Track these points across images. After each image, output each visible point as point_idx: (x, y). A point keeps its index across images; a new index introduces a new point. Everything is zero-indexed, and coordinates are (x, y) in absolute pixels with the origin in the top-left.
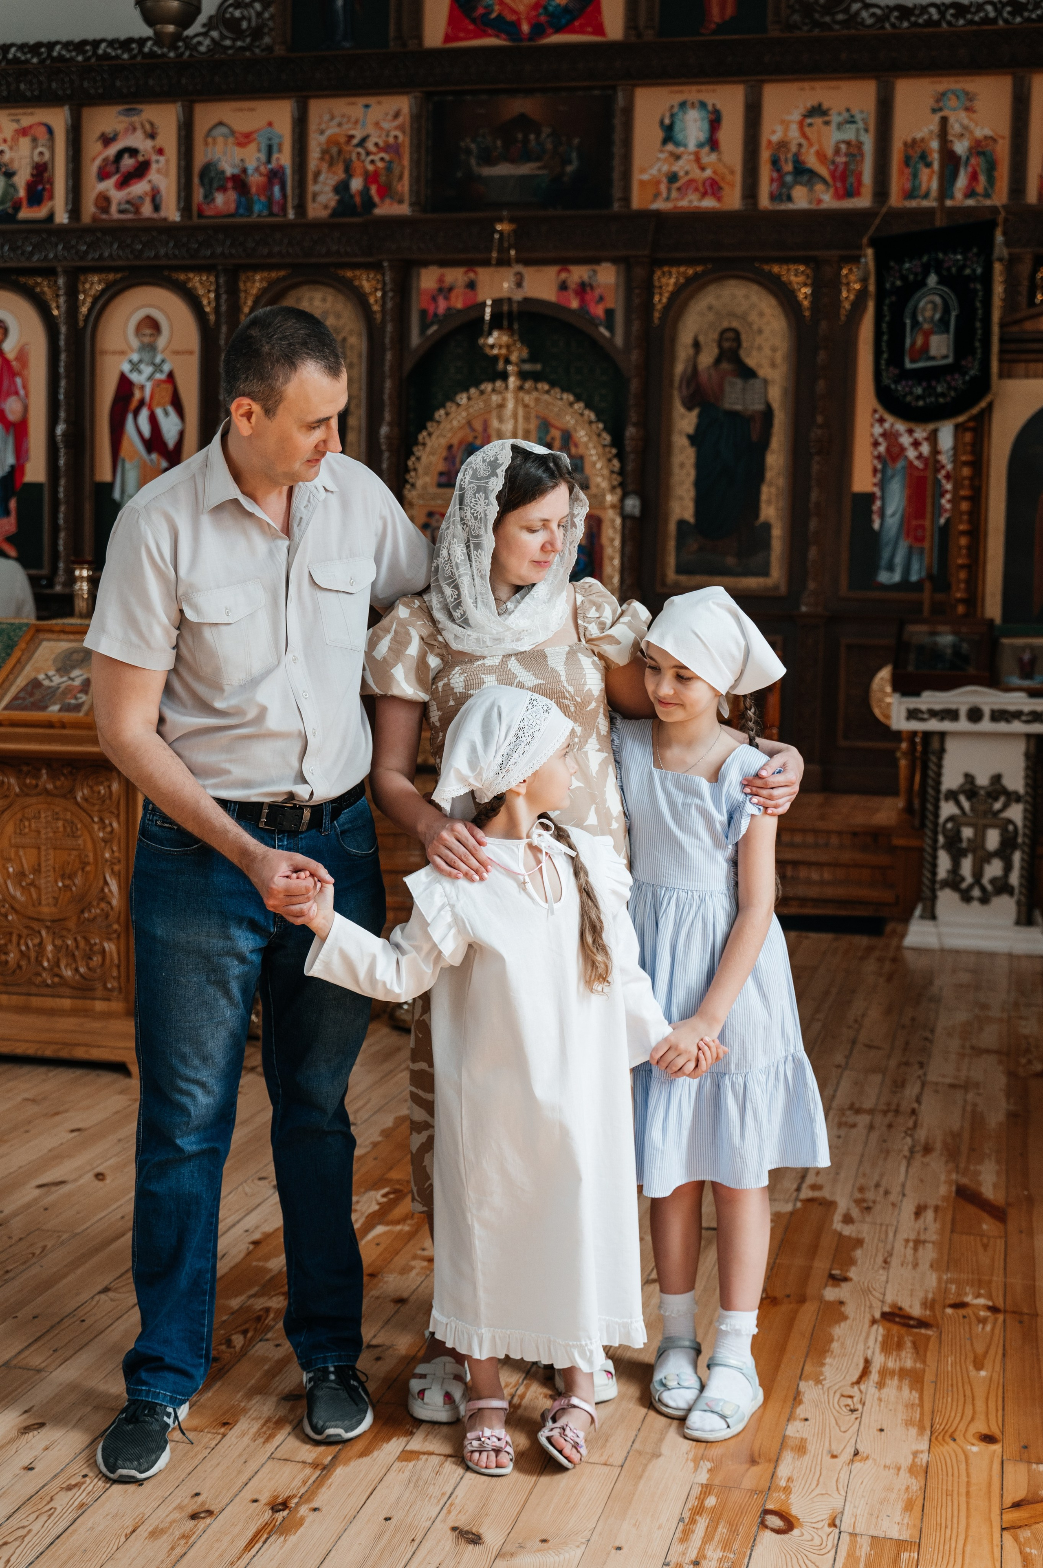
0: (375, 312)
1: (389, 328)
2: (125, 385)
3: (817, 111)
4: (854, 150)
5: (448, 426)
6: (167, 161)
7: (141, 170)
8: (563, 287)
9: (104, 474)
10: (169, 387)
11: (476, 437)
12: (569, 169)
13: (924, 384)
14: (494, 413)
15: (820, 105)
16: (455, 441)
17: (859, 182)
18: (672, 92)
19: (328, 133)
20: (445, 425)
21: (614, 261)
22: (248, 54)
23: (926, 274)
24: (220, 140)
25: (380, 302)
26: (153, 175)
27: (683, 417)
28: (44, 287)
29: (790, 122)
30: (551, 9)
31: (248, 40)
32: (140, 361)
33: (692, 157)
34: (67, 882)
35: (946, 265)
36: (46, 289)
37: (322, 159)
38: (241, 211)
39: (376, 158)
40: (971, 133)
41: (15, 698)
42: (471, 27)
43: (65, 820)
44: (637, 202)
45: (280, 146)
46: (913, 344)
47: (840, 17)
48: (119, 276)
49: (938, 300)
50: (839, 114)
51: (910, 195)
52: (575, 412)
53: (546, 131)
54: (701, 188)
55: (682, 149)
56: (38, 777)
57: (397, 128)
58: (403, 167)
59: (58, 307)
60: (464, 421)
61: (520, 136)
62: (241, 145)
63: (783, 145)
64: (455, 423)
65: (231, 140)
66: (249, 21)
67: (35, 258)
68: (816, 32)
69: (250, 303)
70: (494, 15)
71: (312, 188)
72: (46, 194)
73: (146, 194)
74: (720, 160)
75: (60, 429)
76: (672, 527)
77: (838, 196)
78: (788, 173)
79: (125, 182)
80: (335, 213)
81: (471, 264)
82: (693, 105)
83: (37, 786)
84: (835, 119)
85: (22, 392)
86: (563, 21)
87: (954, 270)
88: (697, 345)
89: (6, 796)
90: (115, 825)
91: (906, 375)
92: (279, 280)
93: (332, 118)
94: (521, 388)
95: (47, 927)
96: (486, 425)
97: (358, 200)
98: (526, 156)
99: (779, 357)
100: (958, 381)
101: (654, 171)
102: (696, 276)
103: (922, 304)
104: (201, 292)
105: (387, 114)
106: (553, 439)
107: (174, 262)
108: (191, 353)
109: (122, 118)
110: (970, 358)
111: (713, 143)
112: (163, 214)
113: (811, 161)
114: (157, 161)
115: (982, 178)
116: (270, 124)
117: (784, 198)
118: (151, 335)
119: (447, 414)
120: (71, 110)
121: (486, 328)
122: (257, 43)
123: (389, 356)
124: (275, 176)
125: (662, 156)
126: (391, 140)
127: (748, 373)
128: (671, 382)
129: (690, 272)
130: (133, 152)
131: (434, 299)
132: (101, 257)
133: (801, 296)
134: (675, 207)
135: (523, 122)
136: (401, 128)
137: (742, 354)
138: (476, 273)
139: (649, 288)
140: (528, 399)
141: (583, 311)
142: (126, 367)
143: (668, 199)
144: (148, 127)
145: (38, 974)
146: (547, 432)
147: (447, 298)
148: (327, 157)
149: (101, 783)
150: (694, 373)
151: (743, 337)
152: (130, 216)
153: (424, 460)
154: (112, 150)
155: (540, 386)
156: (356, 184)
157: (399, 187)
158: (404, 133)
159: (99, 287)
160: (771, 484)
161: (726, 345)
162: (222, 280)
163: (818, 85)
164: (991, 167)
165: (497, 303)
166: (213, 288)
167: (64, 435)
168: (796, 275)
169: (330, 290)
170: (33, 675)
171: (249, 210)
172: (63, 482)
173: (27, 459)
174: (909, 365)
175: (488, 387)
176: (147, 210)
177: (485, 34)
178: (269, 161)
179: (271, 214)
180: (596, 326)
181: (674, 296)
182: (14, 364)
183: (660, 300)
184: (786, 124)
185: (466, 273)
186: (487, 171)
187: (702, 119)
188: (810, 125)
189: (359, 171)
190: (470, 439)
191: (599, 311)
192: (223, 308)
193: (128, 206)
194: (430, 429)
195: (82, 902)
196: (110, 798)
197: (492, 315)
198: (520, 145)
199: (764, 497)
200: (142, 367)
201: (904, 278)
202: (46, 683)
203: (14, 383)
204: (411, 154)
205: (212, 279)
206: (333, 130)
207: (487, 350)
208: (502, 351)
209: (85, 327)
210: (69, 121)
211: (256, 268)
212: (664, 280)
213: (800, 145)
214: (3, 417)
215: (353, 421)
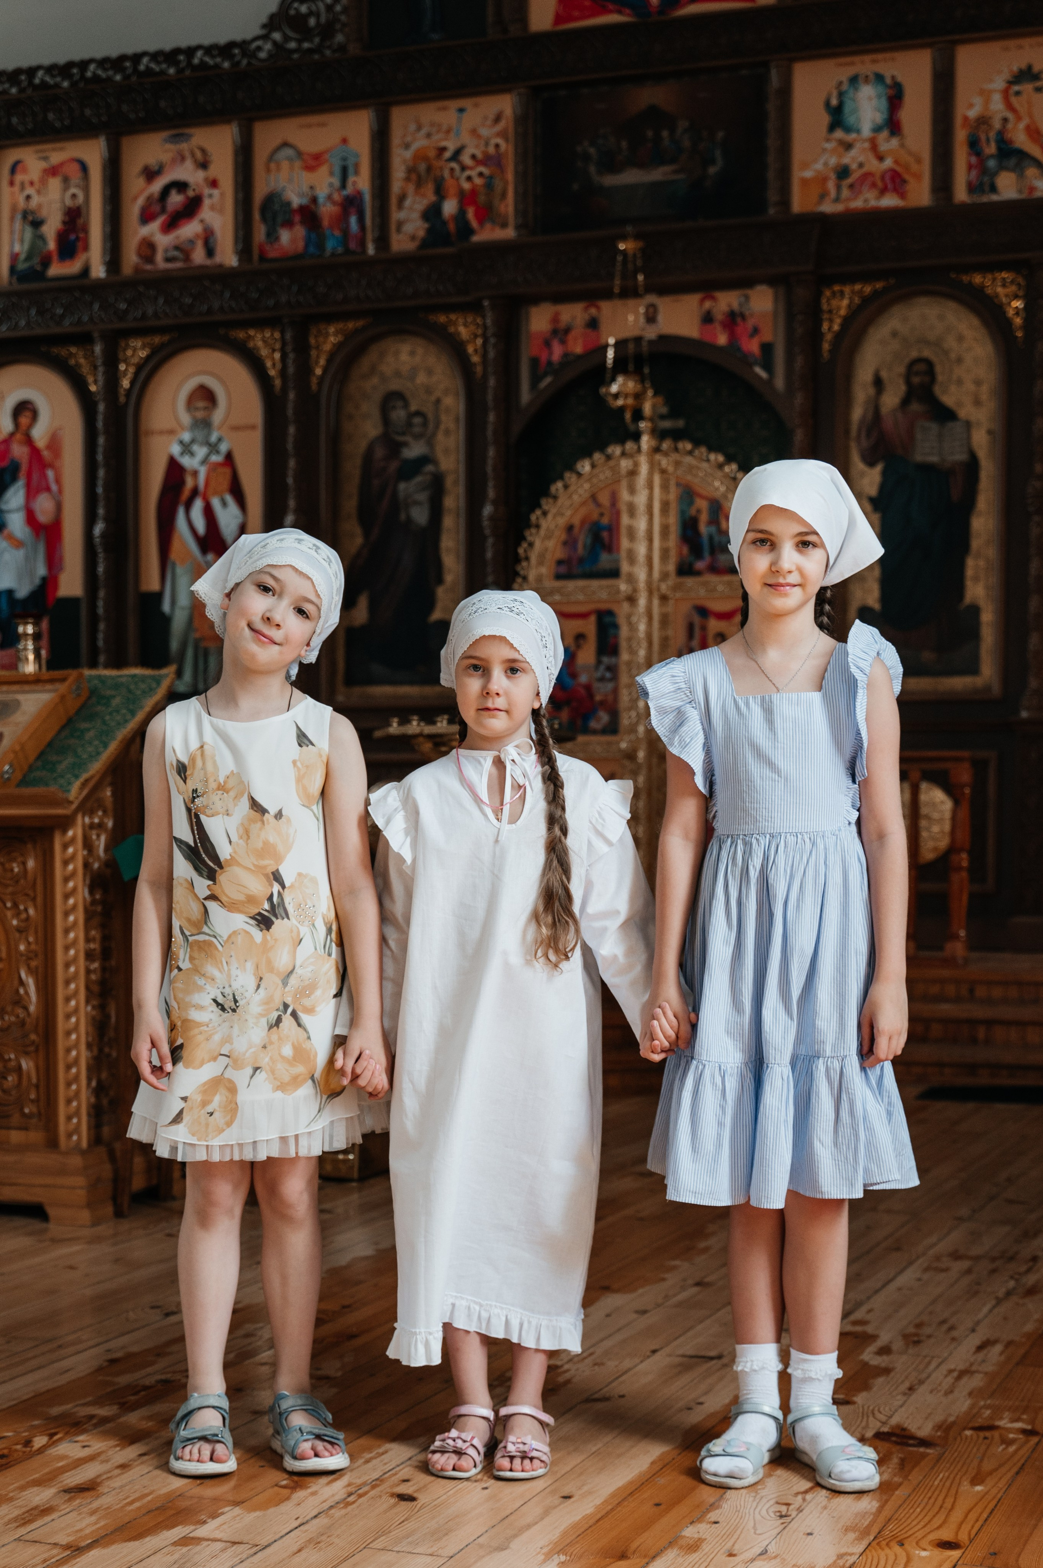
0: (475, 364)
1: (492, 382)
2: (175, 470)
3: (1026, 75)
5: (568, 503)
6: (222, 195)
7: (192, 207)
8: (708, 319)
9: (151, 582)
10: (227, 471)
11: (602, 515)
12: (712, 170)
14: (624, 483)
15: (1030, 67)
16: (576, 521)
18: (841, 65)
19: (415, 146)
20: (563, 500)
21: (771, 281)
22: (316, 57)
24: (285, 165)
25: (480, 352)
26: (206, 213)
27: (863, 474)
28: (78, 357)
29: (991, 92)
31: (317, 40)
32: (193, 441)
33: (867, 145)
36: (82, 361)
37: (407, 179)
38: (311, 250)
39: (473, 173)
42: (588, 2)
44: (798, 204)
45: (357, 166)
48: (166, 338)
52: (726, 476)
53: (682, 125)
54: (880, 184)
55: (853, 136)
57: (498, 134)
58: (506, 183)
59: (95, 382)
60: (587, 495)
61: (650, 134)
62: (310, 168)
63: (983, 121)
64: (575, 497)
65: (298, 164)
66: (318, 15)
67: (67, 322)
69: (322, 362)
71: (396, 215)
72: (80, 244)
73: (197, 236)
74: (902, 145)
75: (98, 529)
78: (992, 156)
79: (172, 224)
80: (423, 244)
81: (590, 297)
82: (867, 80)
85: (54, 487)
88: (878, 383)
90: (31, 911)
92: (358, 332)
93: (419, 128)
94: (657, 450)
96: (614, 499)
97: (452, 227)
98: (658, 158)
99: (985, 392)
101: (819, 166)
102: (876, 294)
104: (264, 352)
105: (485, 118)
106: (699, 511)
107: (231, 317)
108: (253, 427)
109: (169, 146)
111: (893, 126)
112: (218, 259)
113: (1020, 139)
114: (210, 196)
116: (345, 141)
117: (987, 188)
118: (206, 408)
119: (566, 487)
120: (108, 140)
121: (608, 376)
122: (328, 43)
123: (492, 417)
124: (352, 203)
125: (828, 146)
126: (491, 150)
127: (946, 415)
128: (847, 432)
129: (868, 289)
130: (181, 186)
131: (547, 344)
132: (144, 316)
133: (1011, 313)
134: (847, 209)
135: (654, 115)
136: (503, 134)
137: (937, 390)
138: (598, 308)
139: (815, 314)
140: (664, 462)
141: (733, 347)
142: (176, 450)
143: (837, 200)
144: (199, 155)
146: (691, 503)
147: (563, 342)
148: (414, 177)
149: (14, 860)
150: (875, 418)
151: (938, 369)
152: (178, 265)
153: (538, 544)
154: (157, 186)
155: (680, 445)
156: (449, 207)
157: (502, 209)
158: (507, 140)
159: (143, 354)
160: (980, 553)
161: (916, 380)
162: (288, 336)
163: (1026, 42)
165: (622, 343)
166: (278, 346)
167: (103, 535)
168: (1004, 286)
169: (421, 341)
171: (321, 246)
172: (102, 594)
173: (61, 569)
175: (615, 450)
176: (199, 256)
177: (606, 11)
178: (343, 186)
179: (347, 251)
180: (751, 365)
181: (847, 321)
182: (46, 454)
183: (831, 327)
184: (986, 95)
185: (586, 309)
186: (610, 180)
187: (879, 97)
188: (1018, 93)
189: (453, 191)
191: (753, 347)
192: (291, 370)
193: (176, 253)
194: (545, 507)
196: (25, 876)
197: (616, 359)
198: (650, 145)
199: (969, 572)
200: (195, 448)
203: (44, 476)
204: (516, 165)
205: (277, 335)
206: (420, 143)
207: (610, 400)
208: (630, 401)
209: (127, 403)
210: (106, 154)
211: (329, 318)
212: (834, 303)
213: (1005, 120)
214: (31, 518)
215: (449, 502)
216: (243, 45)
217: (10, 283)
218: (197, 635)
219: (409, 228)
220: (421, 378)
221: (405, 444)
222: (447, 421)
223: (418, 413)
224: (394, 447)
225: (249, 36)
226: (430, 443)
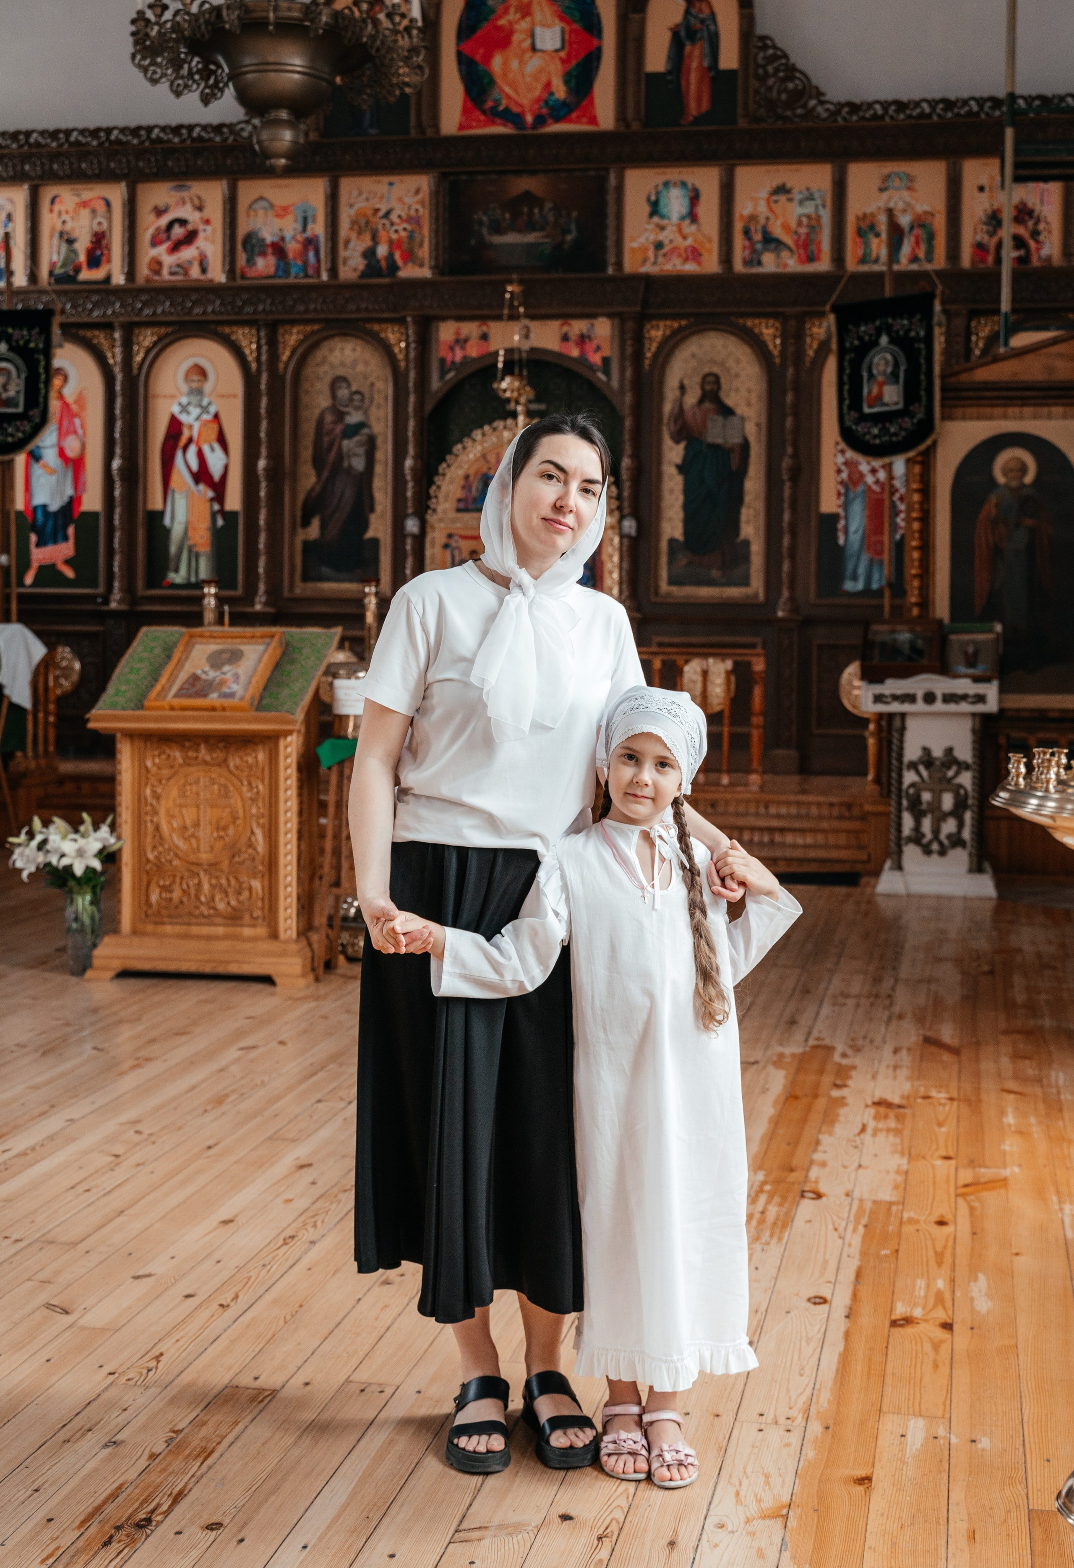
0: (399, 361)
1: (412, 375)
2: (175, 426)
3: (782, 189)
4: (814, 223)
5: (465, 459)
6: (214, 231)
7: (190, 237)
8: (565, 338)
10: (215, 427)
11: (488, 468)
12: (569, 238)
13: (880, 426)
15: (784, 185)
16: (472, 472)
17: (819, 250)
18: (657, 173)
19: (357, 206)
20: (463, 458)
21: (610, 316)
23: (879, 336)
24: (261, 213)
25: (404, 352)
27: (671, 449)
28: (100, 339)
29: (758, 199)
30: (551, 103)
32: (189, 404)
33: (675, 228)
34: (222, 833)
35: (895, 329)
36: (103, 341)
37: (352, 229)
38: (280, 273)
39: (400, 228)
40: (913, 208)
41: (181, 689)
42: (482, 117)
43: (220, 785)
44: (630, 265)
45: (314, 217)
46: (870, 392)
47: (799, 111)
48: (169, 330)
49: (889, 357)
50: (801, 192)
51: (863, 260)
53: (548, 205)
54: (684, 255)
55: (665, 222)
56: (197, 750)
57: (417, 202)
58: (423, 236)
59: (114, 356)
60: (479, 455)
61: (525, 210)
62: (278, 216)
63: (753, 218)
64: (471, 456)
65: (270, 212)
67: (94, 314)
68: (779, 124)
69: (288, 352)
70: (501, 108)
71: (342, 253)
72: (104, 259)
73: (194, 258)
74: (699, 230)
75: (116, 464)
76: (664, 545)
77: (801, 261)
78: (758, 242)
79: (175, 248)
80: (363, 275)
81: (483, 319)
82: (675, 184)
83: (197, 758)
84: (797, 196)
85: (80, 431)
86: (562, 113)
87: (901, 333)
88: (682, 388)
89: (172, 767)
90: (261, 787)
91: (864, 418)
92: (313, 333)
93: (360, 193)
95: (205, 870)
97: (383, 264)
98: (531, 227)
99: (754, 398)
100: (907, 423)
101: (642, 240)
102: (680, 329)
103: (876, 360)
104: (244, 343)
105: (409, 191)
107: (221, 318)
108: (235, 396)
109: (173, 193)
110: (917, 405)
111: (692, 216)
112: (210, 275)
113: (777, 231)
114: (205, 230)
115: (923, 247)
116: (305, 199)
117: (755, 262)
118: (199, 381)
120: (127, 186)
121: (499, 375)
123: (412, 399)
124: (310, 243)
125: (650, 227)
126: (413, 213)
127: (727, 412)
129: (676, 325)
130: (183, 222)
131: (452, 349)
132: (154, 314)
133: (771, 346)
134: (662, 271)
135: (528, 197)
136: (421, 202)
137: (722, 395)
138: (488, 327)
139: (639, 339)
141: (582, 360)
142: (176, 409)
143: (654, 263)
145: (197, 908)
147: (463, 348)
148: (356, 227)
149: (249, 754)
150: (680, 413)
151: (723, 381)
152: (180, 278)
153: (444, 488)
156: (382, 251)
157: (420, 254)
158: (423, 206)
159: (152, 340)
160: (749, 507)
161: (708, 387)
162: (262, 334)
163: (782, 168)
164: (931, 237)
165: (509, 351)
166: (254, 340)
167: (121, 469)
168: (767, 328)
169: (359, 342)
170: (192, 671)
171: (287, 273)
172: (117, 511)
173: (84, 491)
174: (867, 410)
175: (499, 424)
176: (195, 272)
177: (493, 123)
178: (304, 229)
179: (306, 276)
180: (594, 372)
181: (661, 346)
182: (74, 407)
183: (649, 349)
184: (755, 201)
185: (480, 326)
186: (497, 239)
187: (683, 197)
188: (776, 202)
189: (384, 239)
190: (485, 470)
191: (596, 359)
192: (264, 358)
193: (177, 269)
194: (449, 462)
195: (234, 851)
196: (257, 766)
197: (504, 363)
198: (525, 218)
199: (743, 518)
200: (191, 409)
201: (860, 339)
202: (204, 677)
203: (73, 424)
204: (430, 225)
205: (254, 332)
206: (360, 204)
207: (501, 394)
208: (515, 394)
209: (139, 374)
210: (126, 196)
211: (293, 322)
212: (653, 333)
213: (768, 219)
214: (62, 453)
215: (379, 455)
216: (231, 126)
217: (50, 284)
218: (191, 542)
219: (352, 263)
220: (360, 368)
221: (348, 413)
222: (378, 399)
223: (357, 392)
224: (340, 416)
225: (235, 121)
226: (366, 413)
